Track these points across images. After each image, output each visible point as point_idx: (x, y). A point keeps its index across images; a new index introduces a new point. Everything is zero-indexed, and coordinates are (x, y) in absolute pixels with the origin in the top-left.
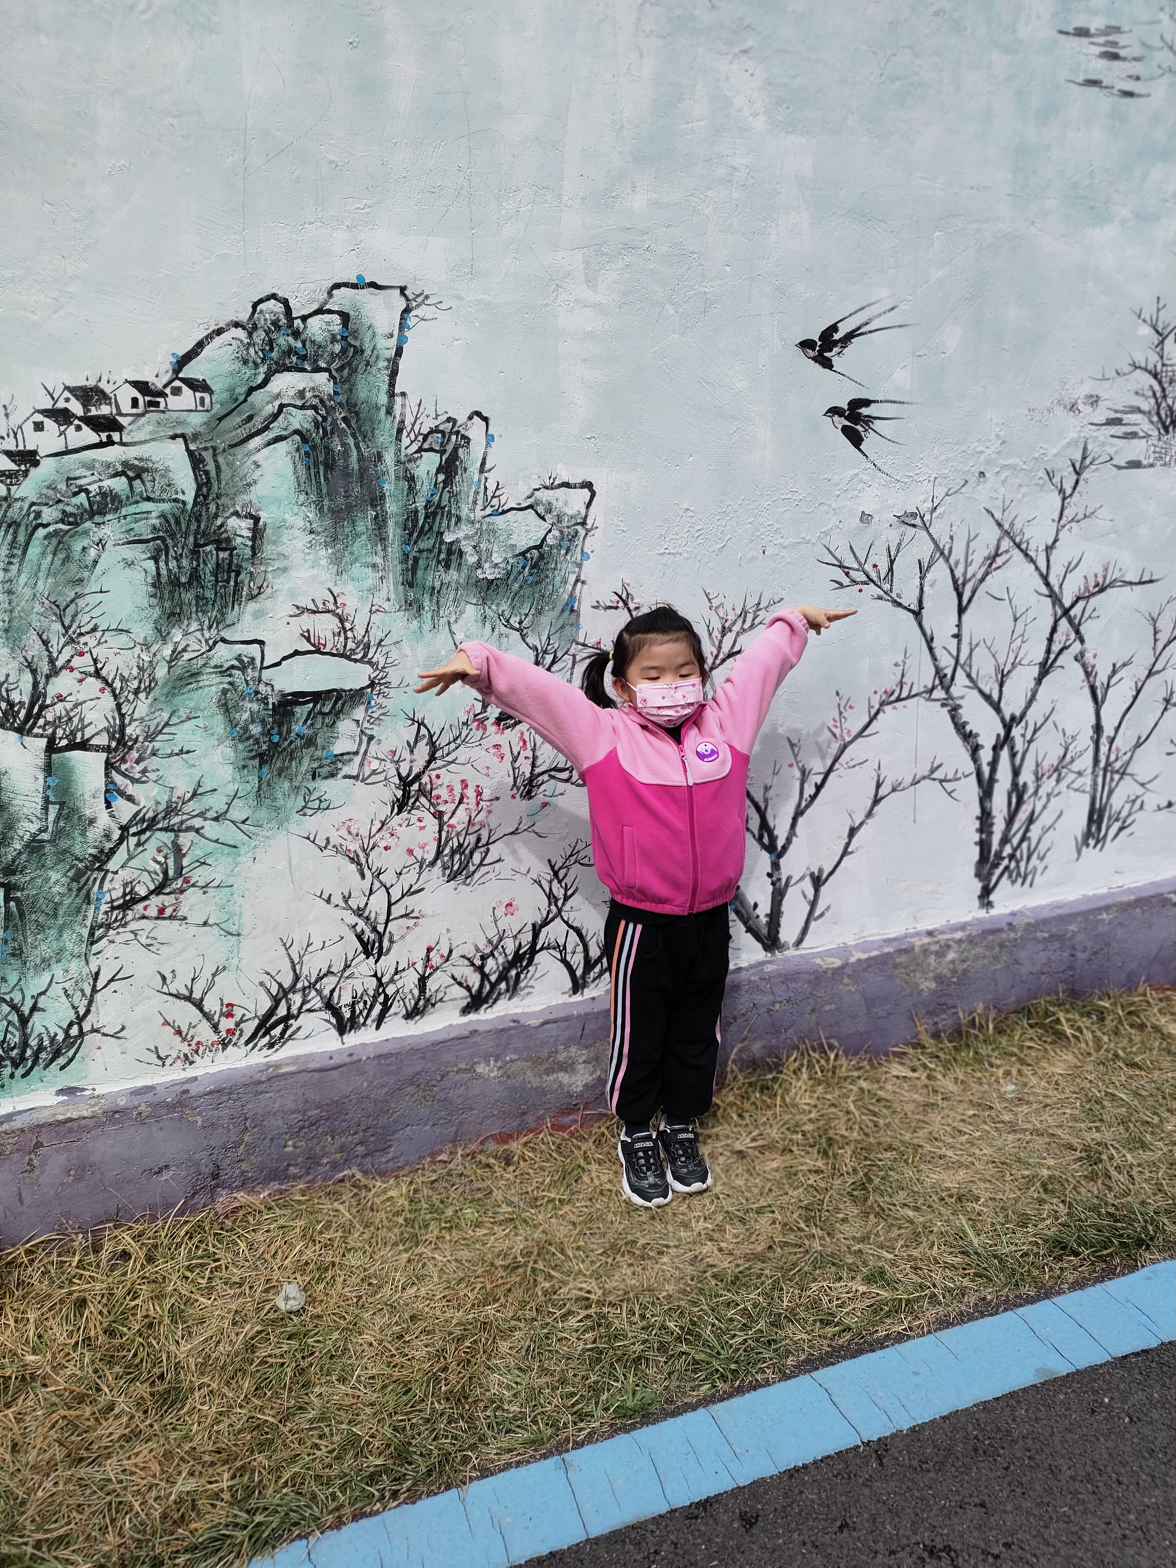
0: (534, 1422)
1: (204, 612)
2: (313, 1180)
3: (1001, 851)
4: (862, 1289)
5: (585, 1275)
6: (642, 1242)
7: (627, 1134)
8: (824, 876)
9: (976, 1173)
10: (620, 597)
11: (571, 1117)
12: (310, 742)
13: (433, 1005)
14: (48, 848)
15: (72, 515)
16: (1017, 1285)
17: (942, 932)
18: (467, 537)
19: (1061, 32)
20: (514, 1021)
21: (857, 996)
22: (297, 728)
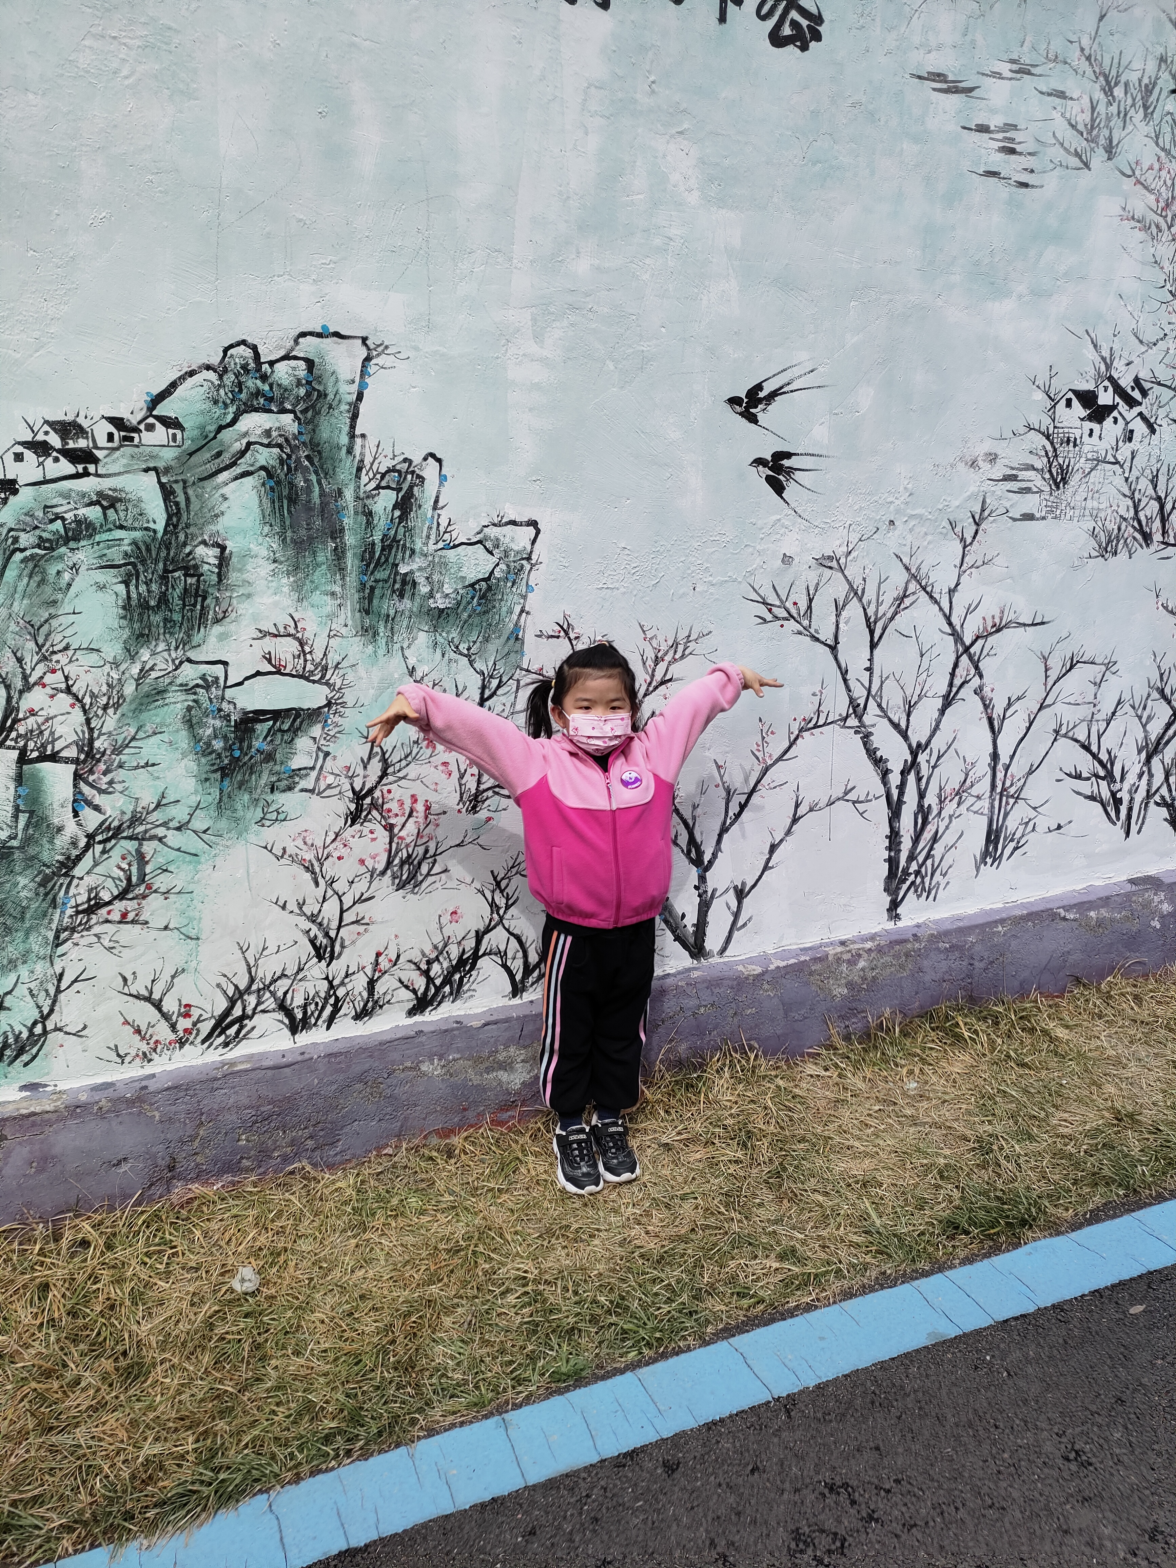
0: (477, 1387)
1: (171, 634)
2: (264, 1173)
3: (908, 868)
4: (776, 1265)
5: (522, 1257)
6: (575, 1226)
7: (561, 1129)
8: (747, 890)
9: (880, 1162)
10: (562, 627)
11: (509, 1113)
12: (269, 757)
13: (381, 1007)
14: (17, 855)
15: (48, 540)
16: (913, 1261)
17: (854, 942)
18: (420, 569)
19: (964, 128)
20: (457, 1022)
21: (776, 1001)
22: (257, 744)
